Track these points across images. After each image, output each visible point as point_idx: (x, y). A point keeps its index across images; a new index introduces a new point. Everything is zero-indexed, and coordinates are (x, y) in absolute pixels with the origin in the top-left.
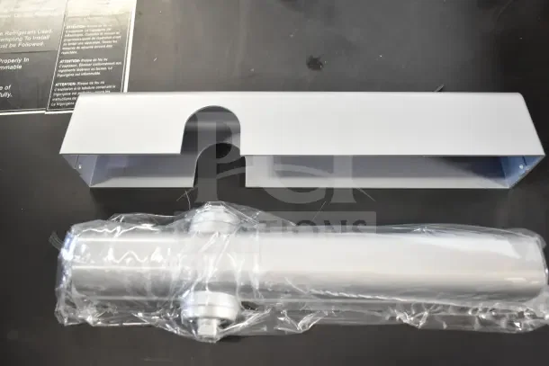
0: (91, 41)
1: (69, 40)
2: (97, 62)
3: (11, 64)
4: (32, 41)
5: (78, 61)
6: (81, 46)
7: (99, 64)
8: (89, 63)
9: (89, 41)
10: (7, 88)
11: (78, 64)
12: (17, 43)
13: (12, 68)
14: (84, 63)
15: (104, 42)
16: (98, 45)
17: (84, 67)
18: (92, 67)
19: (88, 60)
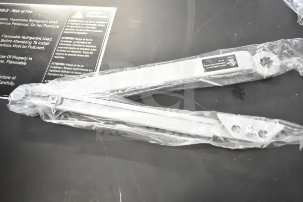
0: (76, 50)
1: (61, 48)
2: (77, 67)
3: (20, 61)
4: (37, 45)
5: (63, 64)
6: (68, 53)
7: (77, 69)
8: (70, 67)
9: (74, 50)
10: (14, 78)
11: (63, 66)
12: (27, 45)
13: (20, 63)
14: (67, 67)
15: (84, 52)
16: (79, 54)
17: (67, 70)
18: (72, 70)
19: (70, 65)
